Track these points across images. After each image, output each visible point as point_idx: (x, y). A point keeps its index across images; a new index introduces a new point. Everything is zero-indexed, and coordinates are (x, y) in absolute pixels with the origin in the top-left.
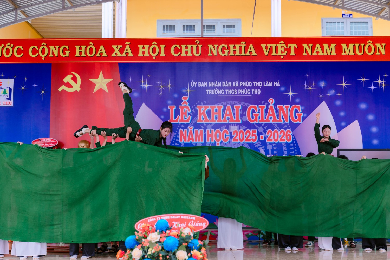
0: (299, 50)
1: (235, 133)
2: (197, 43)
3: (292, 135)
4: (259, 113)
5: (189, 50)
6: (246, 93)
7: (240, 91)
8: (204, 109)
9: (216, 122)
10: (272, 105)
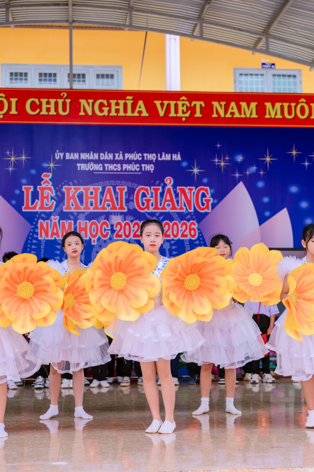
0: (207, 110)
1: (119, 226)
2: (64, 97)
3: (198, 228)
4: (152, 198)
5: (52, 106)
6: (133, 170)
7: (125, 166)
8: (74, 191)
9: (91, 210)
10: (169, 186)
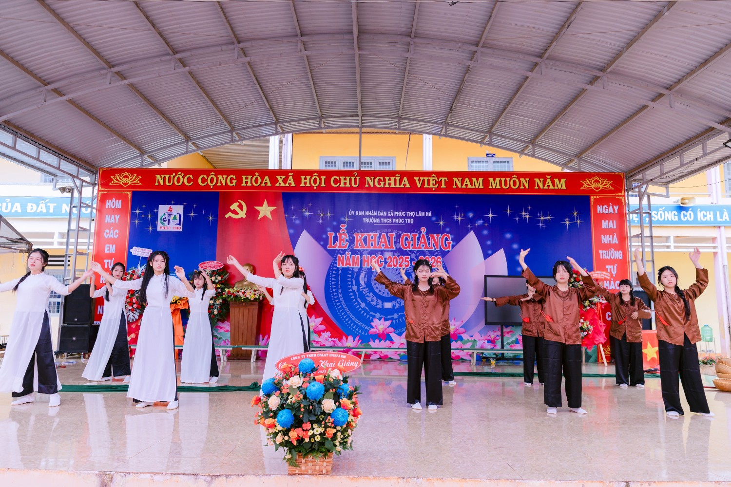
0: (449, 183)
1: (390, 259)
2: (355, 175)
3: (443, 261)
4: (412, 241)
5: (348, 181)
6: (400, 222)
7: (394, 220)
8: (361, 236)
9: (372, 249)
10: (424, 233)
